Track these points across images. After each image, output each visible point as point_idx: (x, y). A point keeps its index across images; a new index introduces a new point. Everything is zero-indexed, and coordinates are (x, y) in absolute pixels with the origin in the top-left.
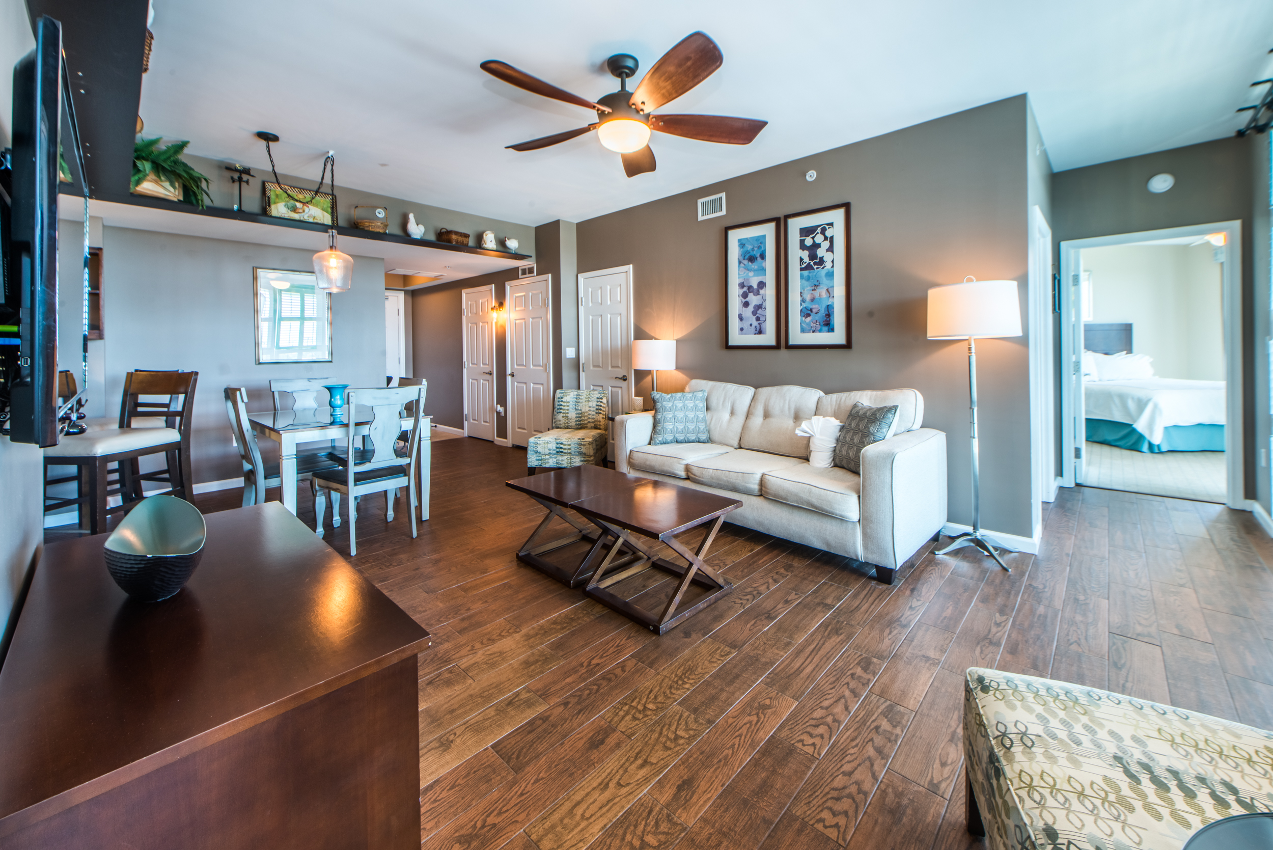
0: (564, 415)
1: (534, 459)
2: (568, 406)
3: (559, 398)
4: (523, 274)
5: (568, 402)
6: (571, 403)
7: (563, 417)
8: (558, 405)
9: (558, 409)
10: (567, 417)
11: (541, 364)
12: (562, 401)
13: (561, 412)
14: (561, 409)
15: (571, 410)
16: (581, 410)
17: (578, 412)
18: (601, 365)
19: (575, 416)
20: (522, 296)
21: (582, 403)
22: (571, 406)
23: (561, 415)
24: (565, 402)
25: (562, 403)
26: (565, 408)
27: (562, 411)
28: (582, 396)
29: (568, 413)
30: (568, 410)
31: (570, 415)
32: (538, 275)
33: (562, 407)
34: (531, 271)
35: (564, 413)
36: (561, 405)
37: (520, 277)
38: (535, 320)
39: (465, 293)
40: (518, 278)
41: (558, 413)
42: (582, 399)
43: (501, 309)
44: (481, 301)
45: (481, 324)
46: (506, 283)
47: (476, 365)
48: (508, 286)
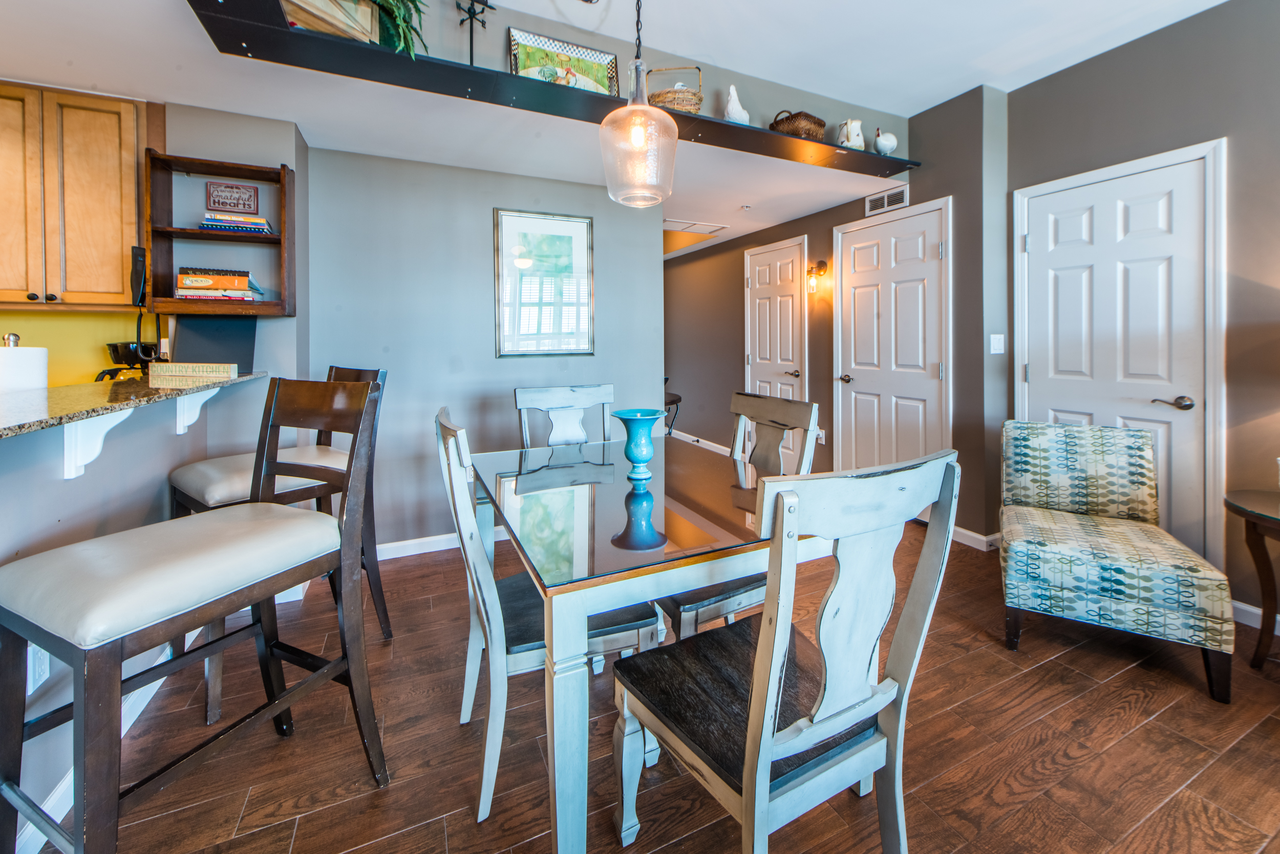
0: (1038, 477)
1: (1029, 593)
2: (1046, 459)
3: (1016, 439)
4: (872, 209)
5: (1045, 450)
6: (1053, 452)
7: (1034, 481)
8: (1017, 454)
9: (1017, 463)
10: (1046, 482)
11: (921, 363)
12: (1026, 447)
13: (1026, 471)
14: (1026, 463)
15: (1054, 467)
16: (1082, 471)
17: (1076, 474)
18: (1085, 368)
19: (1069, 482)
20: (871, 247)
21: (1083, 454)
22: (1053, 460)
23: (1029, 476)
24: (1034, 449)
25: (1027, 451)
26: (1037, 462)
27: (1028, 467)
28: (1080, 438)
29: (1047, 475)
30: (1046, 467)
31: (1053, 480)
32: (912, 204)
33: (1028, 459)
34: (896, 199)
35: (1035, 473)
36: (1026, 455)
37: (868, 213)
38: (900, 286)
39: (749, 254)
40: (863, 216)
41: (1017, 471)
42: (1082, 446)
43: (822, 273)
44: (779, 264)
45: (779, 298)
46: (835, 229)
47: (770, 360)
48: (838, 233)
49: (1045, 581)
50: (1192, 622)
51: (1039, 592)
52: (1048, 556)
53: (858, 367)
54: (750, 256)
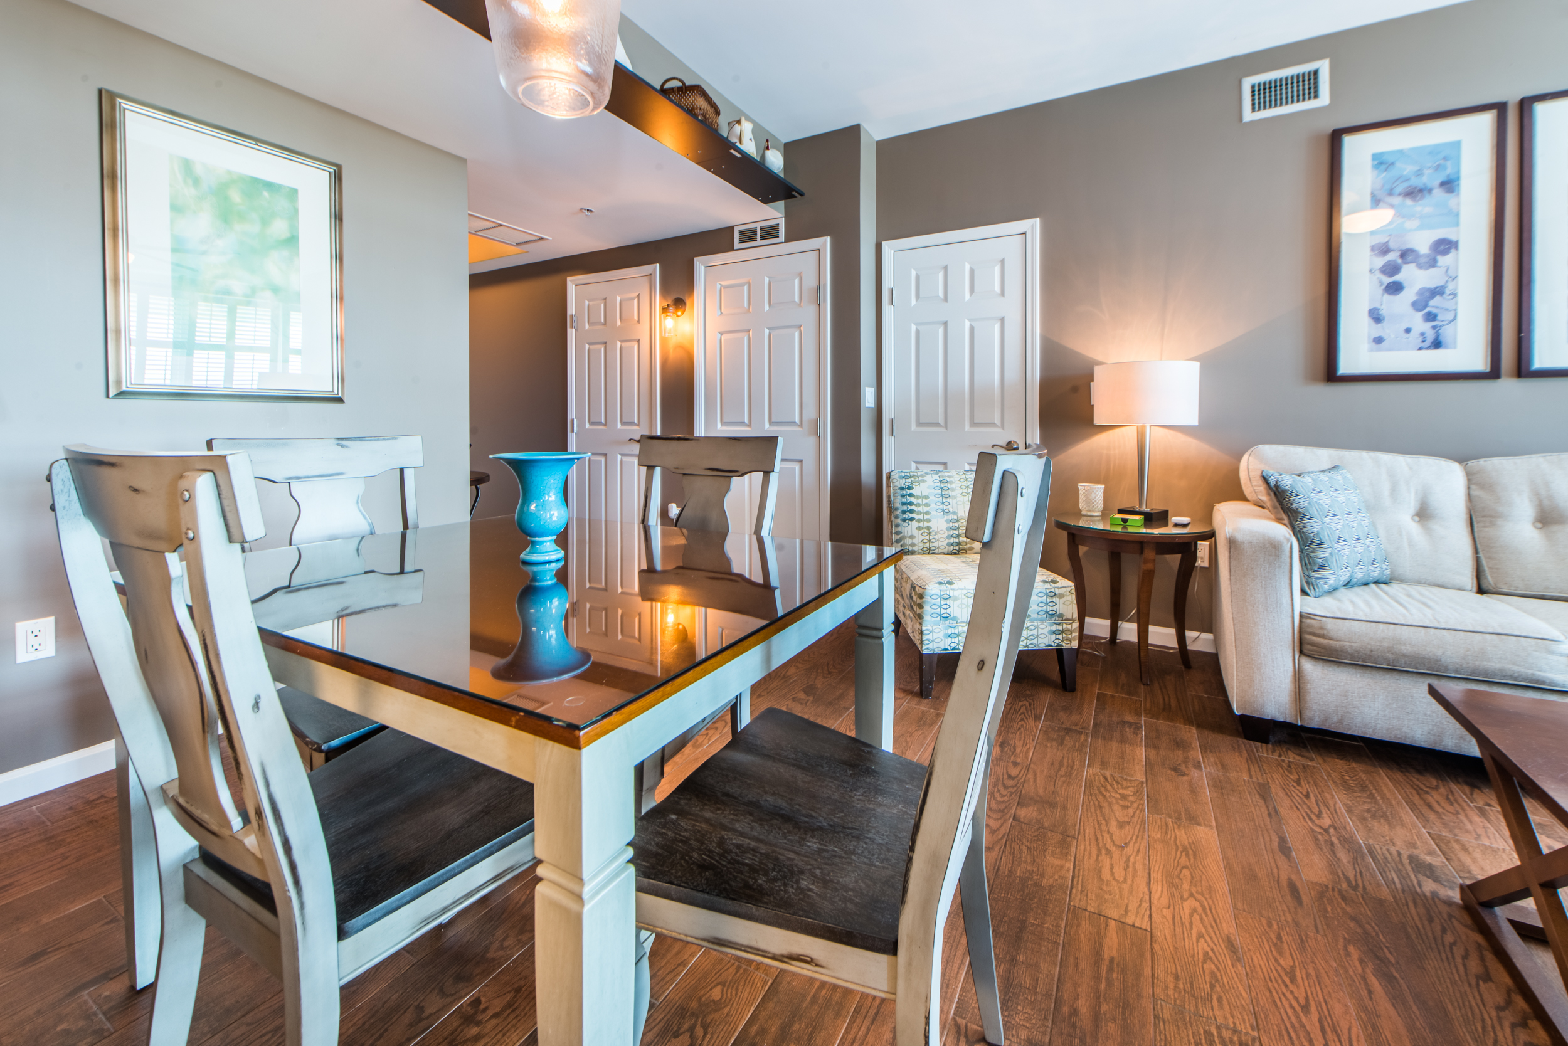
0: (921, 524)
1: (941, 634)
2: (927, 505)
3: (902, 489)
4: (741, 241)
5: (926, 497)
6: (932, 498)
7: (919, 528)
8: (903, 504)
9: (904, 512)
10: (928, 528)
11: (797, 420)
12: (911, 495)
13: (912, 519)
14: (912, 511)
15: (934, 513)
16: (955, 513)
17: (950, 517)
18: (941, 421)
19: (945, 525)
20: (742, 285)
21: (955, 497)
22: (933, 505)
23: (914, 524)
24: (918, 497)
25: (912, 499)
26: (920, 509)
27: (914, 515)
28: (951, 483)
29: (928, 521)
30: (928, 513)
31: (934, 525)
32: (787, 240)
33: (913, 507)
34: (770, 232)
35: (919, 521)
36: (911, 504)
37: (737, 245)
38: (774, 333)
39: (573, 283)
40: (731, 248)
41: (904, 520)
42: (953, 490)
43: (679, 313)
44: (619, 299)
45: (619, 344)
46: (697, 260)
47: (605, 425)
48: (700, 264)
49: (955, 619)
50: (1054, 628)
51: (949, 631)
52: (957, 593)
53: (725, 428)
54: (575, 286)
